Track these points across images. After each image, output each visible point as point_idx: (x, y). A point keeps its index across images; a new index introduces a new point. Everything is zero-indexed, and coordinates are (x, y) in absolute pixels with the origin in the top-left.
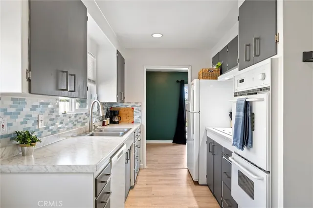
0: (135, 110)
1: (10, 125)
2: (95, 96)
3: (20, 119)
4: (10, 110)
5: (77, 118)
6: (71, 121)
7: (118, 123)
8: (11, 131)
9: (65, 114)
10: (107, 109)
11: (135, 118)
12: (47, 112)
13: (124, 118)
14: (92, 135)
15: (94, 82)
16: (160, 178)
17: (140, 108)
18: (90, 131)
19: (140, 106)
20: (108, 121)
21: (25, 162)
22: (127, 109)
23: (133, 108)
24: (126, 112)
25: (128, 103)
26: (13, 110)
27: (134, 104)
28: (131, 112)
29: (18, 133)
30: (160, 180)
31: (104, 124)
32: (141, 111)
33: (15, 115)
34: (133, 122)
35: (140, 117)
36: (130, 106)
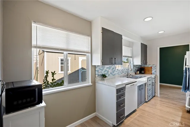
0: (152, 68)
1: (101, 72)
2: (132, 62)
3: (104, 71)
4: (101, 69)
5: (123, 71)
6: (120, 72)
7: (144, 73)
8: (101, 74)
9: (118, 70)
10: (138, 68)
11: (153, 72)
12: (111, 69)
13: (147, 72)
14: (128, 77)
15: (131, 57)
16: (164, 103)
17: (155, 67)
18: (127, 76)
19: (156, 66)
20: (138, 72)
21: (104, 82)
22: (148, 68)
23: (152, 67)
24: (148, 69)
25: (149, 65)
26: (102, 69)
27: (152, 65)
28: (150, 69)
29: (103, 74)
30: (164, 104)
31: (136, 74)
32: (156, 69)
33: (102, 70)
34: (151, 74)
35: (156, 72)
36: (150, 66)
